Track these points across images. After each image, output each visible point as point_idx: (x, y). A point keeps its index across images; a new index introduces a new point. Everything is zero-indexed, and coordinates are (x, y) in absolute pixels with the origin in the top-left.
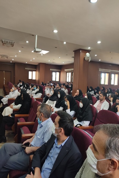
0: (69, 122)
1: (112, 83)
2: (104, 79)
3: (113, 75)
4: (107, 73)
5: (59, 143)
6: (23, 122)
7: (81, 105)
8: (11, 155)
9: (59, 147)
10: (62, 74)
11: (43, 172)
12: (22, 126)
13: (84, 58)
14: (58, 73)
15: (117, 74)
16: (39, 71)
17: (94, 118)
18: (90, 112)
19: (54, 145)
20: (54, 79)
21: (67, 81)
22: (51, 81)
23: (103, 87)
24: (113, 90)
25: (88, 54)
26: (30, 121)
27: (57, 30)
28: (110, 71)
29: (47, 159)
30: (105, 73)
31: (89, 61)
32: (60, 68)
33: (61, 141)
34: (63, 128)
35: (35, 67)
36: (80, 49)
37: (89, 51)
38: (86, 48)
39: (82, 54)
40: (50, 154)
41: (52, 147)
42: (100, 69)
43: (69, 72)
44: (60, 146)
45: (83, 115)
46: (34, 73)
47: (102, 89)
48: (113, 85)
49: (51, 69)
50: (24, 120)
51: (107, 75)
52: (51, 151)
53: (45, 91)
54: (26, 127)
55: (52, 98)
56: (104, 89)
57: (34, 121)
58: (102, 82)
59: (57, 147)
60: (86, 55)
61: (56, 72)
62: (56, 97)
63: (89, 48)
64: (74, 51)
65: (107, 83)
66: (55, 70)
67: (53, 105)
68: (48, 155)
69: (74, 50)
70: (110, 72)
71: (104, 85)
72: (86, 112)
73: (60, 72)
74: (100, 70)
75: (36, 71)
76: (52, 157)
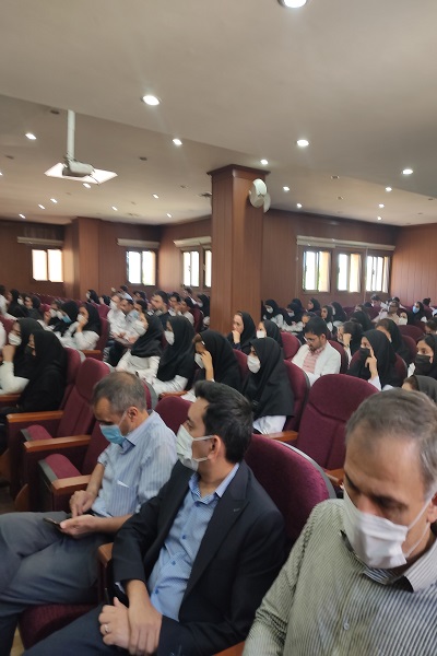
0: (240, 415)
1: (342, 286)
2: (314, 272)
4: (324, 250)
5: (204, 490)
6: (45, 438)
7: (254, 363)
8: (23, 556)
9: (206, 502)
10: (164, 256)
11: (157, 592)
12: (46, 453)
13: (248, 199)
14: (149, 256)
16: (75, 247)
17: (298, 403)
18: (284, 385)
19: (189, 500)
20: (134, 278)
21: (187, 283)
22: (126, 286)
23: (314, 301)
24: (346, 309)
25: (259, 184)
26: (71, 435)
27: (158, 95)
28: (333, 242)
29: (165, 548)
30: (316, 249)
31: (266, 208)
32: (156, 236)
33: (213, 480)
34: (220, 436)
35: (57, 233)
36: (232, 167)
37: (261, 174)
38: (253, 164)
39: (238, 182)
40: (174, 532)
41: (181, 505)
42: (300, 237)
43: (191, 249)
44: (211, 497)
45: (262, 399)
46: (55, 255)
47: (311, 306)
48: (345, 293)
49: (122, 242)
50: (47, 434)
51: (324, 257)
52: (177, 521)
53: (108, 324)
54: (59, 458)
55: (142, 348)
56: (317, 308)
57: (89, 432)
59: (198, 504)
60: (252, 187)
61: (140, 250)
62: (158, 342)
63: (264, 162)
64: (208, 173)
66: (139, 243)
67: (148, 371)
68: (166, 536)
69: (210, 169)
70: (333, 246)
71: (316, 293)
72: (270, 385)
73: (156, 252)
74: (302, 240)
75: (60, 248)
76: (184, 537)
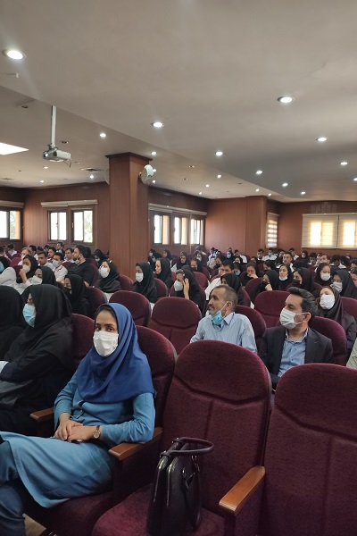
1: (176, 241)
2: (160, 230)
3: (177, 220)
4: (166, 214)
13: (139, 178)
15: (184, 217)
25: (149, 168)
30: (162, 214)
36: (128, 154)
42: (150, 204)
43: (59, 210)
48: (179, 245)
51: (166, 220)
58: (157, 240)
61: (8, 209)
63: (154, 153)
64: (107, 156)
65: (165, 242)
71: (161, 245)
73: (21, 211)
